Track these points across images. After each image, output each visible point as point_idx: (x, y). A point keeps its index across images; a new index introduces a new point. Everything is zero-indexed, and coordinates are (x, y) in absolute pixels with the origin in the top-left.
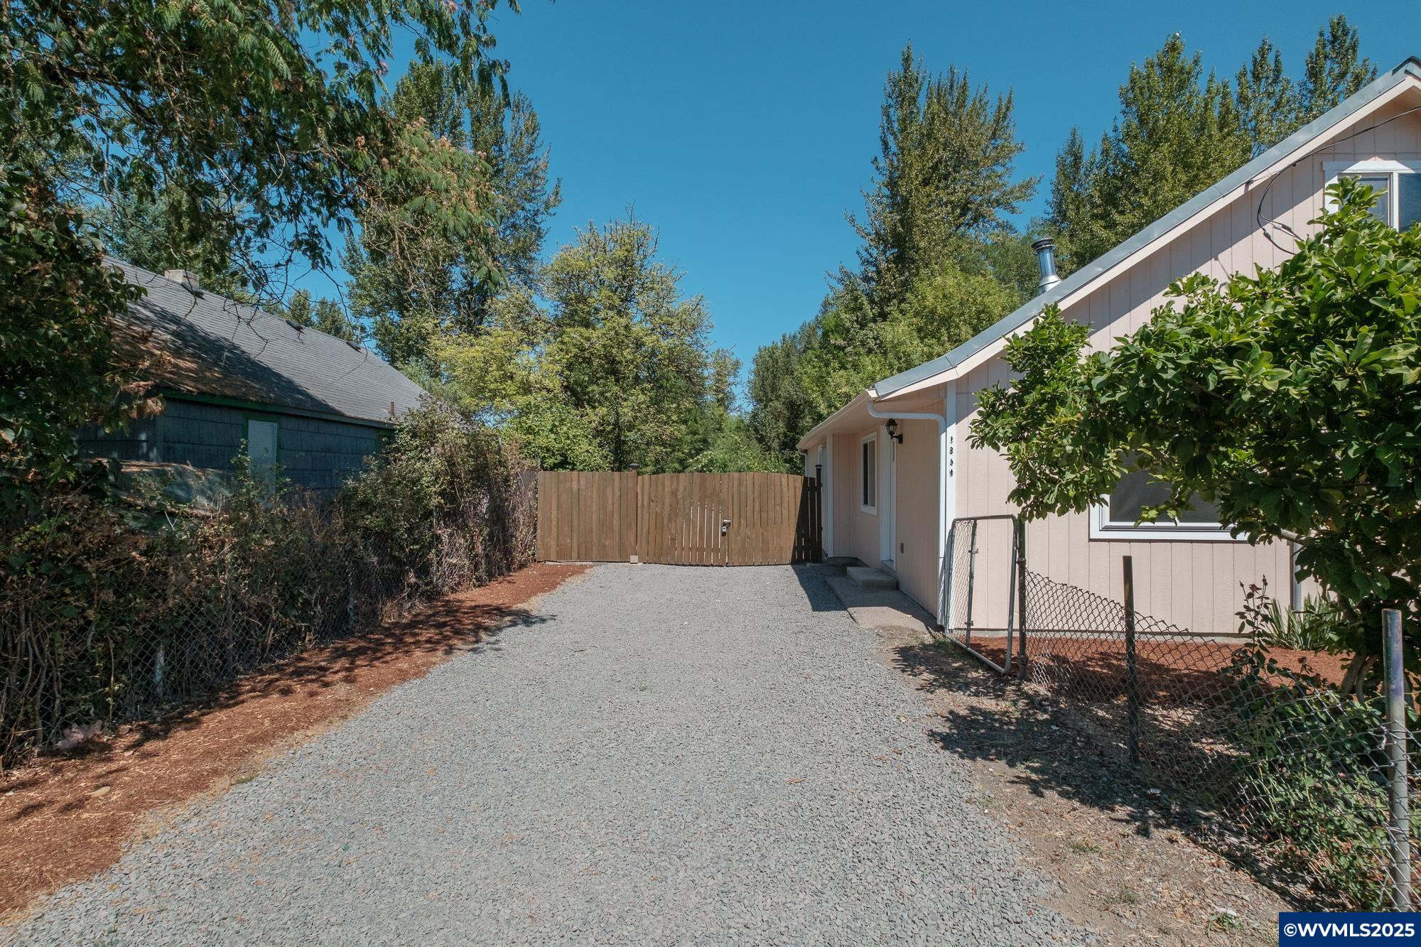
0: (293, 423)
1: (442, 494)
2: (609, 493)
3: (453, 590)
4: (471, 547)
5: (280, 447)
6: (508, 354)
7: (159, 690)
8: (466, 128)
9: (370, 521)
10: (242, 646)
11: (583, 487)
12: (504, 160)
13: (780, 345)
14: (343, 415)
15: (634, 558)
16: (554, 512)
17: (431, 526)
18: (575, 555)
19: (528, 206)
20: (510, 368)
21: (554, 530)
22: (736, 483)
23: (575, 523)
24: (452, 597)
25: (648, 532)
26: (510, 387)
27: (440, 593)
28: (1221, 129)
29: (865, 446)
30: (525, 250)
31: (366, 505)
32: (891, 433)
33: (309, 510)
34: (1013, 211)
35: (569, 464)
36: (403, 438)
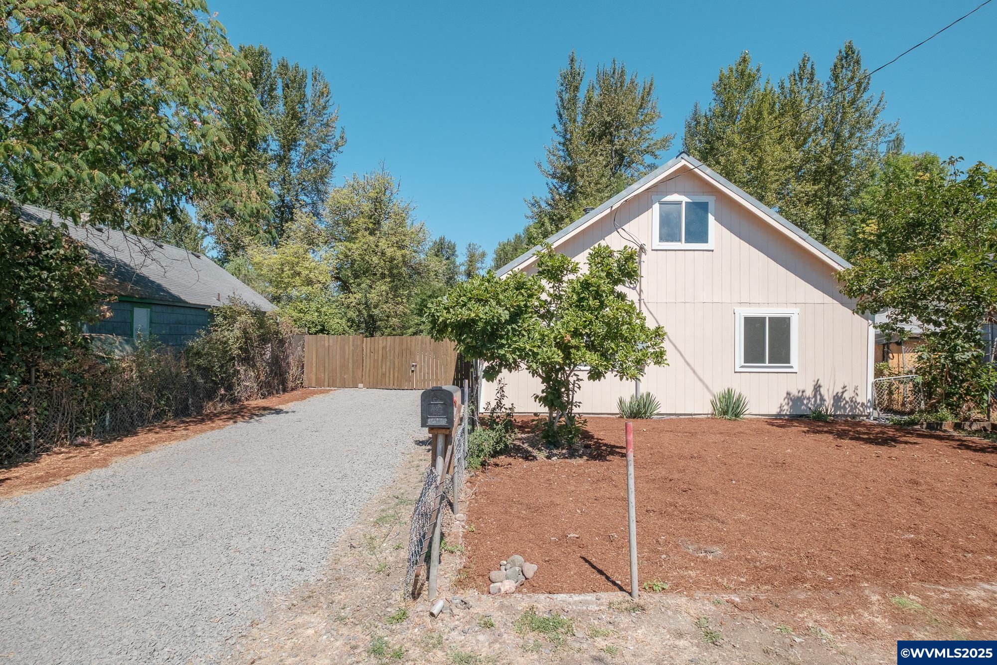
0: (158, 309)
1: (240, 348)
2: (347, 348)
3: (247, 400)
4: (257, 377)
5: (151, 322)
6: (297, 260)
7: (108, 428)
8: (279, 92)
9: (201, 361)
10: (141, 415)
11: (331, 344)
12: (306, 114)
13: (512, 240)
14: (187, 303)
15: (361, 385)
16: (314, 360)
17: (234, 365)
18: (326, 384)
19: (323, 146)
20: (298, 269)
21: (314, 369)
22: (420, 342)
23: (327, 365)
24: (246, 403)
25: (370, 370)
26: (298, 281)
27: (240, 400)
28: (770, 114)
30: (321, 178)
31: (198, 354)
33: (169, 356)
34: (656, 156)
35: (326, 330)
36: (219, 319)
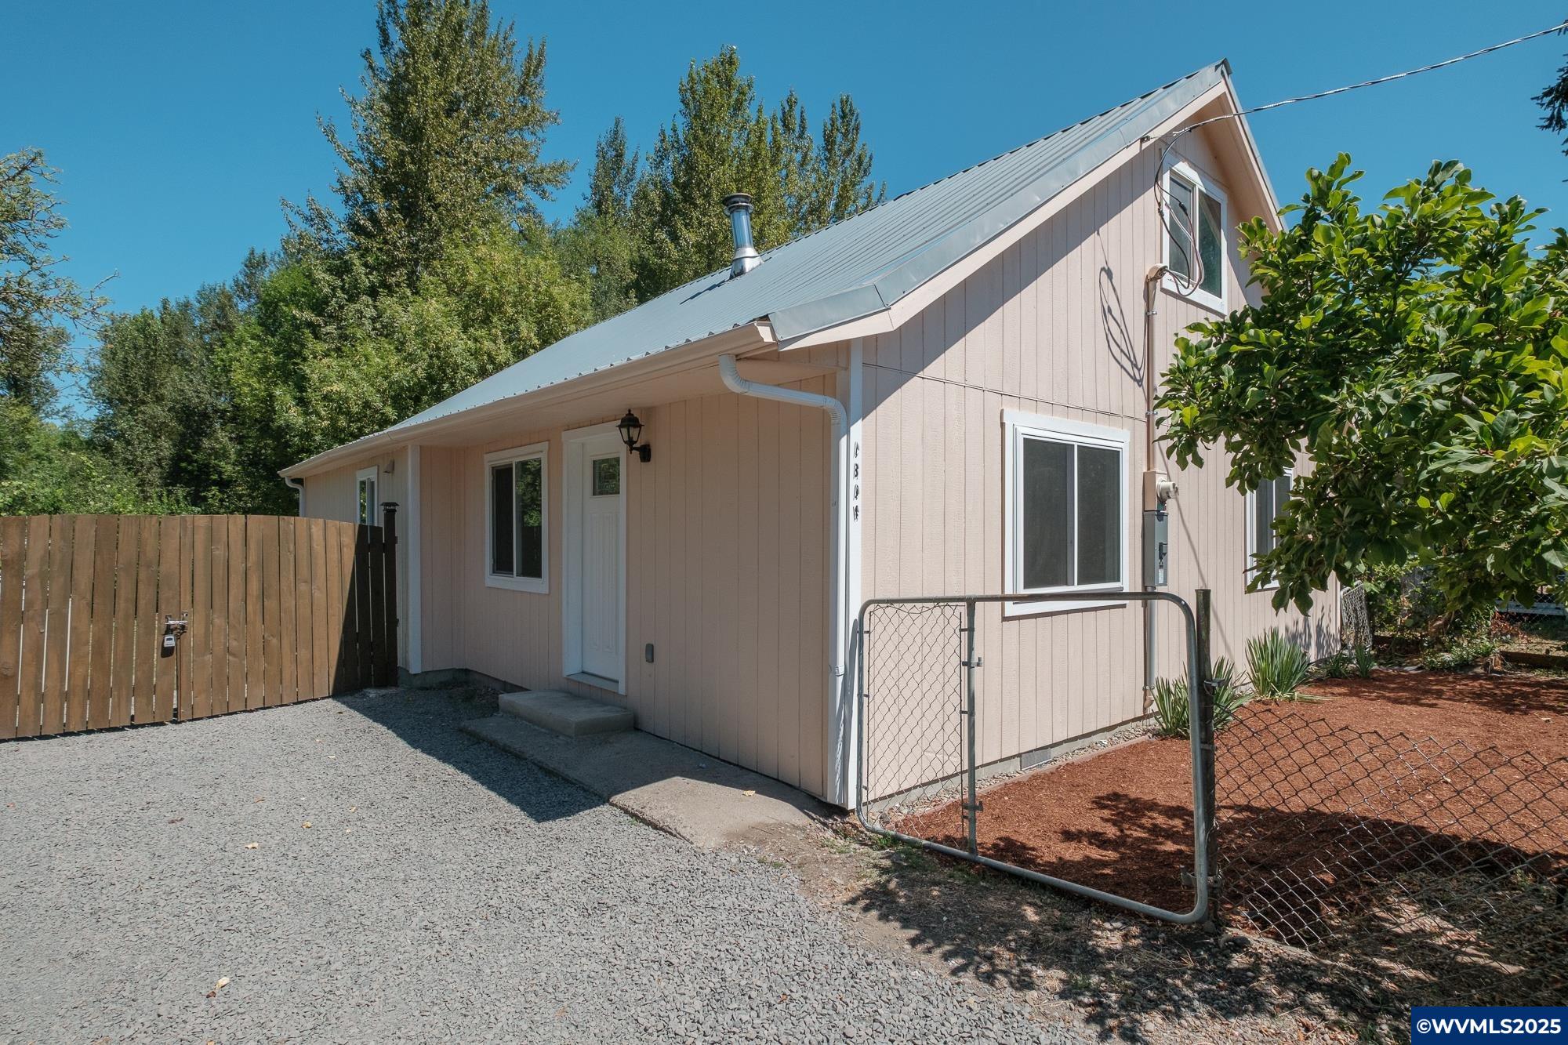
13: (157, 315)
29: (502, 476)
32: (630, 443)
34: (543, 195)
